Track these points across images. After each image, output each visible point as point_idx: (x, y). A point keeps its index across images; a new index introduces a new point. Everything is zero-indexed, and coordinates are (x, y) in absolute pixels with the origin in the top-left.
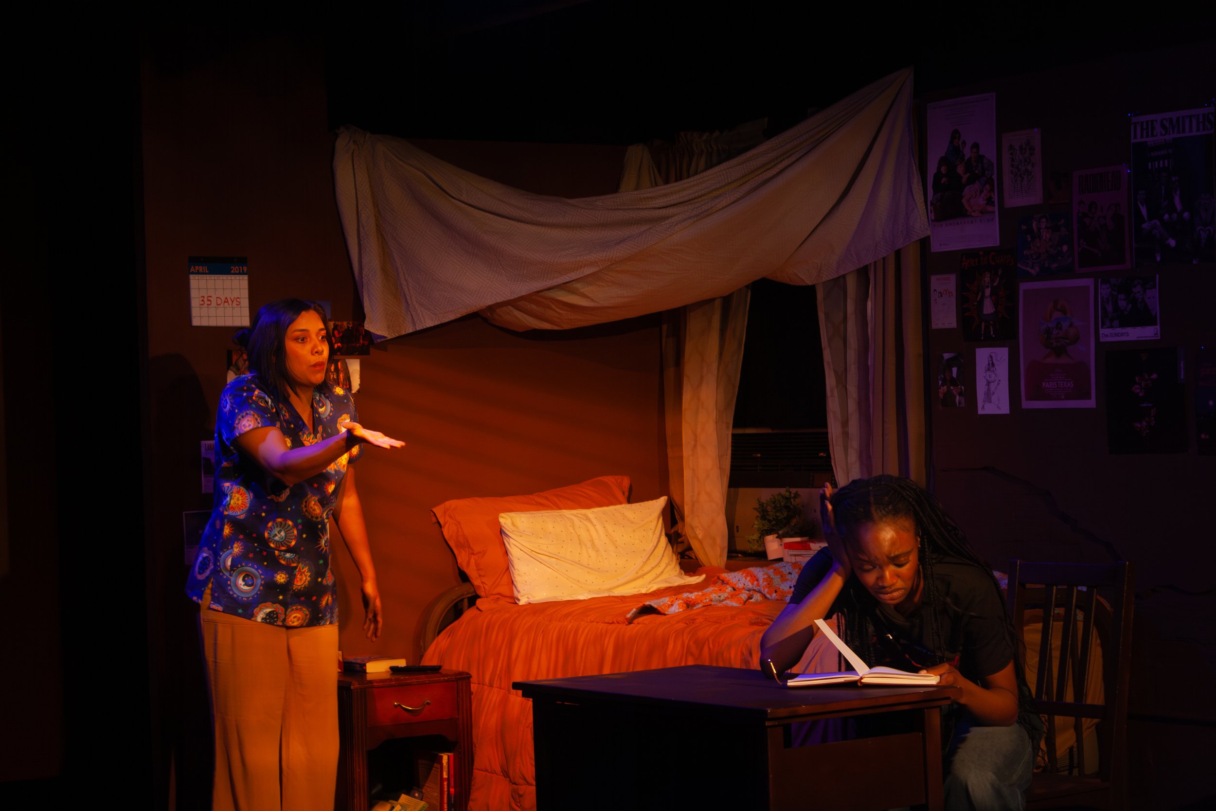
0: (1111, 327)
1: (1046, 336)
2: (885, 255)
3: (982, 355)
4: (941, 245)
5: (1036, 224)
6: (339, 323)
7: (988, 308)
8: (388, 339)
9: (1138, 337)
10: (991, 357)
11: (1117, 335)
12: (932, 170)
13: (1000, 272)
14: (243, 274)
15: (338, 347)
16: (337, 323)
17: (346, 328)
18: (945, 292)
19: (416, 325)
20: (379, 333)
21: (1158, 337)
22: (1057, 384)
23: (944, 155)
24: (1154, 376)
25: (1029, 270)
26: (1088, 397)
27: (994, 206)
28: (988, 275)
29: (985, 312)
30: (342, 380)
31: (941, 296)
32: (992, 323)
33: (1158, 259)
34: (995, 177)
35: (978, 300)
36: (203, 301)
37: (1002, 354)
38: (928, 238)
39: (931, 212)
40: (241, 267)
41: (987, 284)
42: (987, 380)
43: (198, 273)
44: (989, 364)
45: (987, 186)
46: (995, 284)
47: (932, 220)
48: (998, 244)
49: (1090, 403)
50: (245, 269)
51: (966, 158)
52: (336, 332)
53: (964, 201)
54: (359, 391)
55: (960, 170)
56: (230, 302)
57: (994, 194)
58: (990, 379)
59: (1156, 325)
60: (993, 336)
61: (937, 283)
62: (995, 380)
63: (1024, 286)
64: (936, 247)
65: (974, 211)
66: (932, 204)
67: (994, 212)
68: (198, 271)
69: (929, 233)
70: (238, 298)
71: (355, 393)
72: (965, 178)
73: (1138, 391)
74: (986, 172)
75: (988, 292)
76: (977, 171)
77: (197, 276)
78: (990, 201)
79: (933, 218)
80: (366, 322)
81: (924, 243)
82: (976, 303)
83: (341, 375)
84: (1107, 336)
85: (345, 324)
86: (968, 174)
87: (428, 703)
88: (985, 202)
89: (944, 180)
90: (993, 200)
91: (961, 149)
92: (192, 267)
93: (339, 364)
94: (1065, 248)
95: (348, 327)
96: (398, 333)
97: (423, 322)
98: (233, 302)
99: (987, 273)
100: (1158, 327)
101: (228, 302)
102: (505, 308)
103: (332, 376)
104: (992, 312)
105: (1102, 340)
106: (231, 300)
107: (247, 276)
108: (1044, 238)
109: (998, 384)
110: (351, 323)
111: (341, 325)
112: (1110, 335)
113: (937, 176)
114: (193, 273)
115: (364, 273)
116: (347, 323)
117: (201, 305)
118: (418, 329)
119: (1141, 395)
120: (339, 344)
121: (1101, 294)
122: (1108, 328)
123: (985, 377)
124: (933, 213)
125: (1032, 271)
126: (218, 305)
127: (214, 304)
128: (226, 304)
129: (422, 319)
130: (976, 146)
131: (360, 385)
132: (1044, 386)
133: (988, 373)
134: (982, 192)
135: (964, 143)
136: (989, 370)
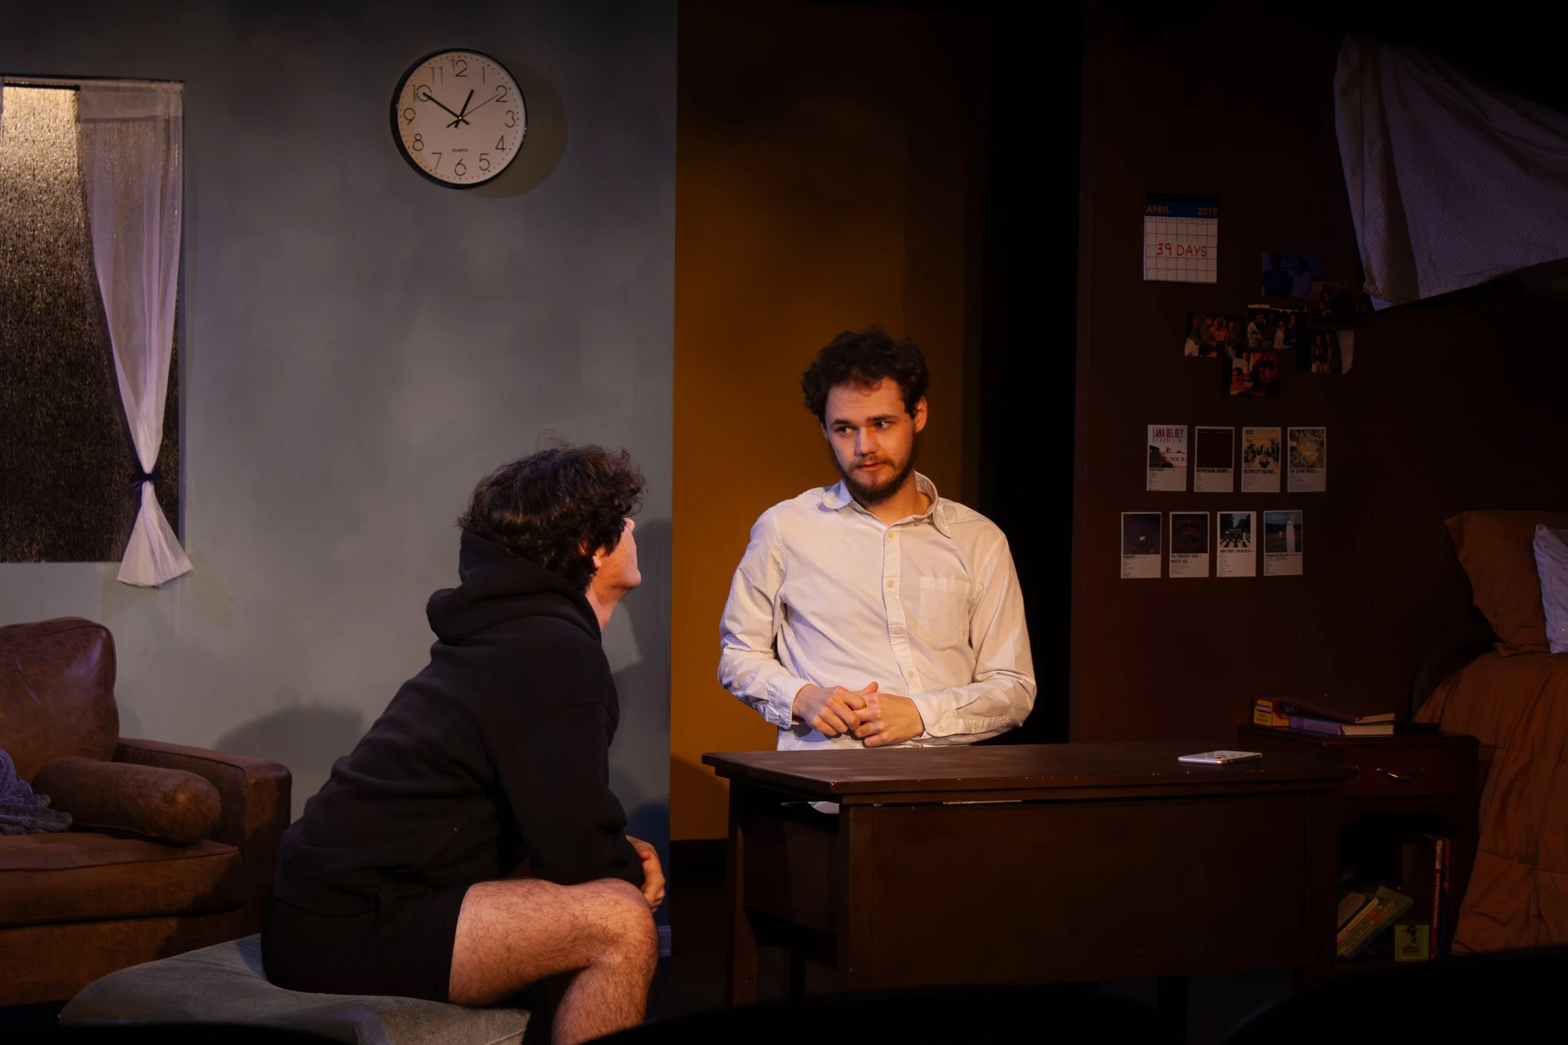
6: (1330, 284)
14: (1213, 217)
15: (1328, 314)
17: (1339, 290)
30: (1330, 356)
36: (1160, 249)
40: (1210, 209)
43: (1157, 214)
50: (1215, 210)
52: (1326, 296)
54: (1350, 372)
56: (1194, 252)
68: (1157, 211)
70: (1204, 247)
71: (1345, 374)
77: (1154, 218)
80: (1365, 283)
83: (1329, 351)
85: (1338, 285)
92: (1150, 207)
93: (1328, 336)
95: (1342, 289)
96: (1406, 300)
98: (1197, 252)
101: (1191, 252)
103: (1317, 351)
106: (1195, 249)
107: (1217, 219)
110: (1345, 284)
111: (1332, 287)
114: (1150, 214)
116: (1341, 285)
117: (1158, 254)
120: (1329, 311)
126: (1178, 255)
127: (1174, 254)
128: (1189, 254)
131: (1353, 364)
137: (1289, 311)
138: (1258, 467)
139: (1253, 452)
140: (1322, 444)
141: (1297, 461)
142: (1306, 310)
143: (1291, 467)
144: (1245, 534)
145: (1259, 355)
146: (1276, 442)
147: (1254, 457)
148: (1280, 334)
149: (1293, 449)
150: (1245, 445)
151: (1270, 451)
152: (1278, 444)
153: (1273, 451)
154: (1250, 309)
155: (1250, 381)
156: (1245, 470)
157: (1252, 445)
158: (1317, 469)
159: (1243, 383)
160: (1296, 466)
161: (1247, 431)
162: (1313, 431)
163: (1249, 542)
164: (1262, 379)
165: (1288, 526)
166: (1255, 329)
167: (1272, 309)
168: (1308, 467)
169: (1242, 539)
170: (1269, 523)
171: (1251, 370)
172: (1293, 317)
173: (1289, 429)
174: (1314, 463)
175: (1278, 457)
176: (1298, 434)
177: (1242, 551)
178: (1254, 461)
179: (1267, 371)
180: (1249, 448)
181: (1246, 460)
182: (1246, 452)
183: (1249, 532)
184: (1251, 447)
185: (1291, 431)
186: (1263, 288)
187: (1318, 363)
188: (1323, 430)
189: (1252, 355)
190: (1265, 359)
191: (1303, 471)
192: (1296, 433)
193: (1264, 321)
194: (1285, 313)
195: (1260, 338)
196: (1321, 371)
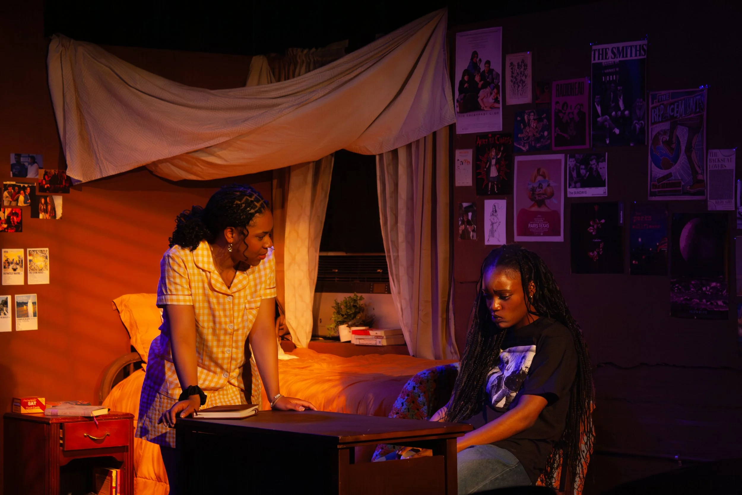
0: (575, 187)
1: (532, 192)
2: (425, 136)
3: (489, 204)
4: (463, 129)
5: (527, 116)
6: (48, 171)
7: (494, 173)
8: (83, 182)
9: (593, 195)
10: (495, 206)
11: (578, 193)
12: (458, 78)
13: (502, 149)
15: (47, 187)
16: (47, 170)
17: (54, 174)
18: (465, 161)
19: (102, 174)
20: (76, 178)
21: (606, 194)
22: (538, 225)
23: (466, 68)
24: (603, 221)
25: (521, 147)
26: (559, 235)
27: (499, 103)
28: (495, 150)
29: (491, 175)
30: (50, 210)
31: (462, 164)
32: (496, 183)
33: (608, 142)
34: (500, 84)
35: (487, 167)
37: (502, 204)
38: (455, 123)
39: (457, 107)
41: (493, 157)
42: (491, 221)
44: (493, 211)
45: (495, 90)
46: (499, 157)
47: (457, 112)
48: (501, 130)
49: (560, 239)
51: (481, 71)
52: (46, 177)
53: (479, 100)
54: (61, 218)
55: (477, 78)
57: (499, 95)
58: (493, 221)
59: (605, 186)
60: (497, 192)
61: (459, 154)
62: (497, 222)
63: (518, 159)
64: (459, 131)
65: (486, 107)
66: (457, 101)
67: (499, 108)
69: (455, 121)
71: (58, 219)
72: (480, 84)
73: (592, 231)
74: (495, 80)
75: (494, 162)
76: (488, 80)
78: (496, 101)
79: (458, 111)
80: (67, 170)
81: (452, 127)
82: (485, 169)
83: (49, 207)
84: (572, 193)
85: (53, 171)
86: (483, 82)
87: (108, 435)
88: (494, 101)
89: (466, 85)
90: (499, 99)
91: (478, 65)
93: (48, 199)
94: (546, 133)
95: (55, 173)
96: (90, 179)
97: (108, 172)
99: (493, 149)
100: (606, 188)
102: (164, 164)
103: (42, 207)
104: (496, 175)
105: (569, 196)
108: (532, 126)
109: (499, 224)
110: (57, 170)
111: (50, 172)
112: (575, 192)
113: (462, 83)
115: (67, 136)
116: (54, 171)
118: (104, 176)
119: (593, 233)
120: (48, 185)
121: (569, 165)
122: (573, 188)
123: (490, 220)
124: (458, 108)
125: (524, 149)
129: (107, 169)
130: (488, 63)
131: (62, 214)
132: (530, 227)
133: (493, 217)
134: (491, 94)
135: (480, 60)
136: (493, 215)
137: (26, 185)
138: (12, 271)
139: (8, 263)
140: (46, 258)
141: (33, 267)
142: (35, 185)
143: (30, 271)
144: (5, 308)
145: (10, 210)
146: (21, 257)
147: (9, 265)
148: (21, 198)
149: (30, 261)
150: (4, 259)
151: (18, 262)
152: (22, 258)
153: (19, 262)
154: (4, 184)
155: (5, 224)
156: (4, 273)
157: (8, 259)
158: (44, 272)
159: (2, 225)
160: (32, 270)
161: (4, 251)
162: (41, 251)
163: (7, 312)
164: (12, 222)
165: (29, 303)
166: (8, 195)
167: (17, 184)
168: (39, 270)
169: (3, 311)
170: (18, 302)
171: (6, 218)
172: (29, 189)
173: (28, 250)
174: (42, 268)
175: (22, 265)
176: (33, 252)
177: (4, 317)
178: (9, 268)
179: (15, 218)
180: (6, 261)
181: (5, 267)
182: (5, 263)
183: (7, 307)
184: (7, 260)
185: (29, 251)
186: (11, 173)
187: (43, 213)
188: (47, 250)
189: (6, 210)
190: (13, 212)
191: (36, 273)
192: (32, 252)
193: (13, 191)
194: (24, 186)
195: (11, 200)
196: (45, 218)
